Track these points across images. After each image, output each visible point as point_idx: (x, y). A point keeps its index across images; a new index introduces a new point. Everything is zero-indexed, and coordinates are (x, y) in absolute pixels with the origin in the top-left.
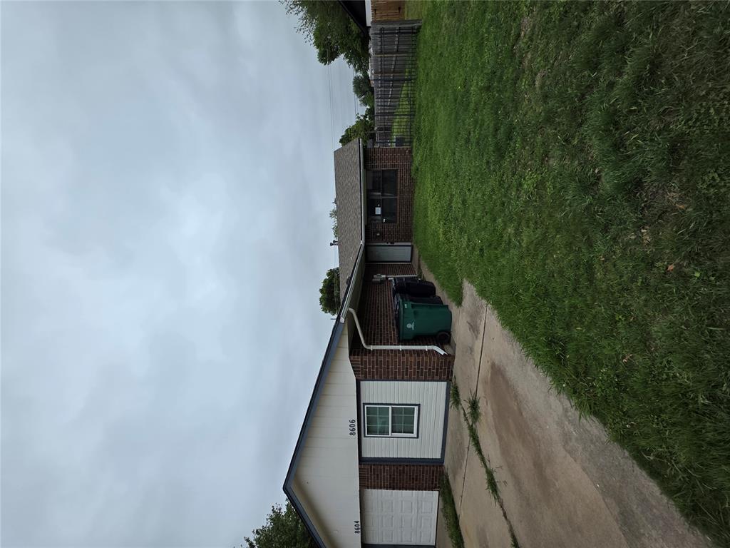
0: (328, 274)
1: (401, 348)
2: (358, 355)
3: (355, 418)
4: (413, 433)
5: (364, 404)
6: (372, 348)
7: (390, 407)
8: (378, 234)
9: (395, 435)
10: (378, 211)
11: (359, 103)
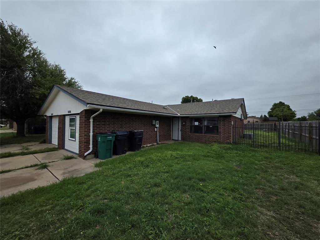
0: (200, 99)
1: (91, 134)
2: (85, 114)
3: (72, 113)
4: (71, 137)
5: (76, 117)
6: (91, 120)
7: (75, 128)
8: (184, 123)
9: (70, 129)
10: (197, 124)
11: (311, 112)
